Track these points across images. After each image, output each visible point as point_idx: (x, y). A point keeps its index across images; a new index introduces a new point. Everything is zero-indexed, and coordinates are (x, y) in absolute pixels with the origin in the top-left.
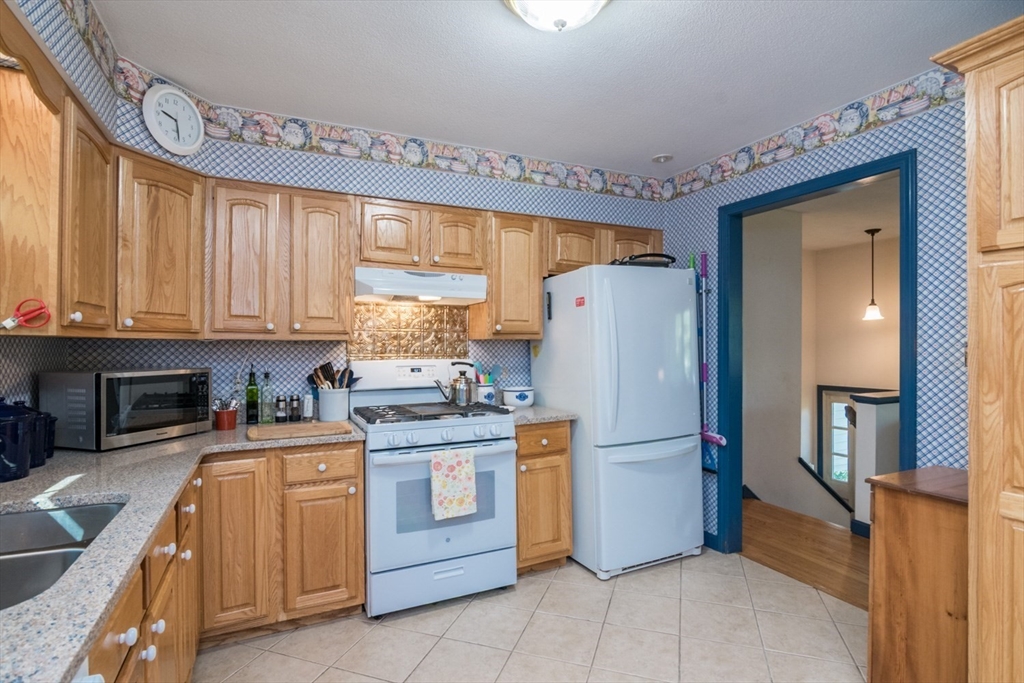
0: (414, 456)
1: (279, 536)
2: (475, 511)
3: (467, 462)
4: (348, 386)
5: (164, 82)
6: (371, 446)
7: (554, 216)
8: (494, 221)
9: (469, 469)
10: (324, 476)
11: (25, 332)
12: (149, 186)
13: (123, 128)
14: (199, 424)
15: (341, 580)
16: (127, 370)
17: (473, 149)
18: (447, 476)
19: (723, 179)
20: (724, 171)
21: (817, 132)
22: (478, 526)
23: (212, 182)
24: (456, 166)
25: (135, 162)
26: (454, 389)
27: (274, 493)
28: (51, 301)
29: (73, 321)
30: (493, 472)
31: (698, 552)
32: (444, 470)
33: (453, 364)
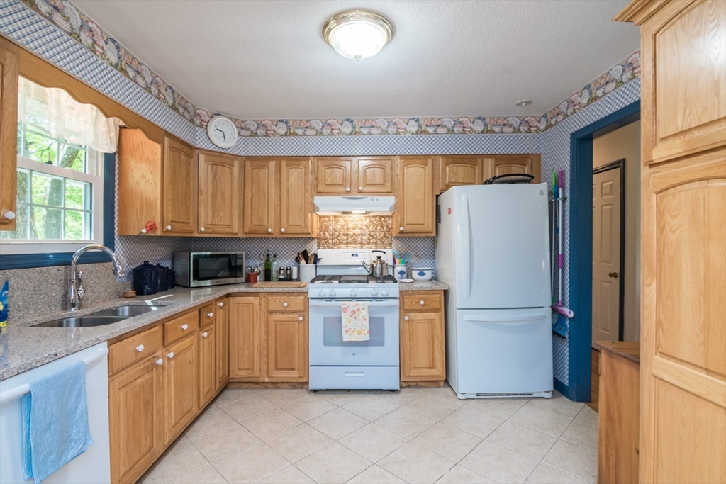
0: (334, 303)
1: (265, 338)
2: (369, 339)
3: (364, 309)
4: (315, 263)
5: (218, 115)
6: (310, 296)
7: (444, 153)
8: (398, 162)
9: (365, 314)
10: (287, 309)
11: (150, 234)
12: (212, 165)
13: (199, 141)
14: (238, 279)
15: (296, 366)
16: (203, 251)
17: (384, 119)
18: (351, 316)
19: (574, 112)
20: (575, 106)
21: (630, 68)
22: (373, 349)
23: (244, 158)
24: (374, 131)
25: (206, 155)
26: (372, 266)
27: (263, 316)
28: (158, 221)
29: (167, 229)
30: (383, 318)
31: (549, 395)
32: (349, 312)
33: (373, 252)
